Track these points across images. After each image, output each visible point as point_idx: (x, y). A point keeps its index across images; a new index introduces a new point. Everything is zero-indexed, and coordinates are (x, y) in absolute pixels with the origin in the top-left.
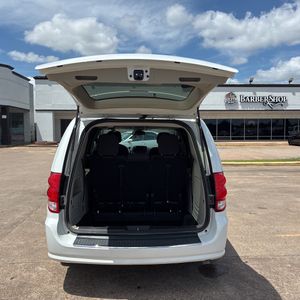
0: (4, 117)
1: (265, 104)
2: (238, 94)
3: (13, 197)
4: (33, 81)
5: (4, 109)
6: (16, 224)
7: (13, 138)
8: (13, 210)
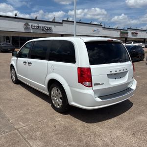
1: (43, 30)
2: (30, 24)
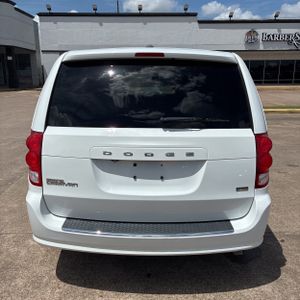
0: (10, 58)
2: (260, 31)
3: (13, 147)
4: (37, 19)
5: (9, 49)
6: (12, 180)
7: (21, 81)
8: (11, 163)
